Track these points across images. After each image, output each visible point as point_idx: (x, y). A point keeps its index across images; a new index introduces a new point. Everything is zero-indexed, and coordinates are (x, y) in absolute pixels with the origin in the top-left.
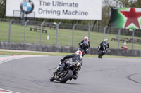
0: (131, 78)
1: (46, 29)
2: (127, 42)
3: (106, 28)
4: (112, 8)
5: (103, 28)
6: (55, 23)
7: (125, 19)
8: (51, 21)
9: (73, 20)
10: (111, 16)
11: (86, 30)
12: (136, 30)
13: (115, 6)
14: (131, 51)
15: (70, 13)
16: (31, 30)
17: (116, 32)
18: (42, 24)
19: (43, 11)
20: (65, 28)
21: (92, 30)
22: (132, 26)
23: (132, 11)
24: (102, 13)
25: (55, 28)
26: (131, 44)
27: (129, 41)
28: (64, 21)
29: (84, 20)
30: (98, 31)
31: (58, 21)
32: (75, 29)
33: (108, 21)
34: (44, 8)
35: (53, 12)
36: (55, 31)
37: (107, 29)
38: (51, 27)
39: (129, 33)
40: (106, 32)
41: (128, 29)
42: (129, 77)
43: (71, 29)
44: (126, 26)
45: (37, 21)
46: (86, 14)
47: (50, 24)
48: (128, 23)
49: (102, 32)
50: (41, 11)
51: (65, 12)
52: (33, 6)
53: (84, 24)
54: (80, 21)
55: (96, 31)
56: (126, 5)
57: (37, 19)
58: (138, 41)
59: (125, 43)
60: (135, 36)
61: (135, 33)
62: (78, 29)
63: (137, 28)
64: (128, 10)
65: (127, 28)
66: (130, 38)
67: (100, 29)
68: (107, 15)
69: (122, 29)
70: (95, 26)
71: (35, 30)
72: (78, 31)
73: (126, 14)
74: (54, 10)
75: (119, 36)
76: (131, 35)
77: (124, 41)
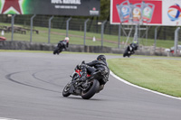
0: (11, 77)
2: (5, 31)
12: (17, 16)
14: (10, 42)
22: (12, 10)
26: (10, 34)
27: (8, 30)
39: (7, 20)
41: (7, 15)
42: (8, 77)
44: (4, 10)
58: (19, 30)
59: (3, 33)
60: (16, 23)
61: (15, 19)
63: (18, 13)
65: (5, 13)
66: (8, 25)
76: (10, 22)
77: (1, 30)
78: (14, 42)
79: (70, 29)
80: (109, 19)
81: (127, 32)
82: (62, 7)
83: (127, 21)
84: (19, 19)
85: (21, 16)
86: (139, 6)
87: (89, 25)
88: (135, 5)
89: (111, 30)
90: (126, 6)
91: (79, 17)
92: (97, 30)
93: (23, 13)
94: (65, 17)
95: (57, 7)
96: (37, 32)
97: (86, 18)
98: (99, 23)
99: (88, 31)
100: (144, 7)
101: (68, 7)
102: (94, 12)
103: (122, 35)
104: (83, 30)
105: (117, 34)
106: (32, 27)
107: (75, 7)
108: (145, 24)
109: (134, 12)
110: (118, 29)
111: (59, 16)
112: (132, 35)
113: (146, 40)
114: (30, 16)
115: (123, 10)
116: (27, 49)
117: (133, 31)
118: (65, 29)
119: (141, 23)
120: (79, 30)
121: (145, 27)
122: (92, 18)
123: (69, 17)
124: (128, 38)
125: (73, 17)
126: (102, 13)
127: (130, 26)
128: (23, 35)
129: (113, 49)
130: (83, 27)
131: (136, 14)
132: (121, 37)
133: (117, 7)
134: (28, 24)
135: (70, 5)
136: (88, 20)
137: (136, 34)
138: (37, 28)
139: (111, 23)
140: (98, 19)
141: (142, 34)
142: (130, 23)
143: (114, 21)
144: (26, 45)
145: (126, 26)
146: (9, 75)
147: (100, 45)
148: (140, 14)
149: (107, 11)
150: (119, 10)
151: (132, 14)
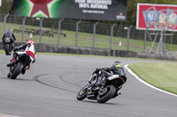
0: (39, 79)
2: (34, 34)
3: (7, 16)
5: (3, 17)
7: (31, 5)
12: (45, 19)
14: (38, 45)
17: (20, 22)
26: (38, 36)
27: (36, 33)
33: (9, 7)
37: (9, 17)
39: (35, 22)
40: (7, 22)
41: (35, 18)
44: (32, 14)
49: (3, 21)
58: (47, 33)
59: (31, 36)
60: (44, 26)
61: (44, 22)
65: (34, 16)
66: (36, 28)
69: (28, 18)
75: (24, 27)
76: (38, 25)
77: (30, 32)
78: (42, 44)
79: (96, 33)
80: (135, 25)
81: (153, 37)
82: (90, 12)
83: (153, 27)
84: (48, 23)
85: (49, 19)
86: (165, 12)
87: (116, 29)
88: (161, 12)
89: (137, 35)
90: (152, 12)
91: (106, 22)
92: (123, 34)
93: (51, 17)
94: (93, 21)
95: (85, 11)
96: (65, 35)
97: (113, 22)
98: (126, 28)
99: (115, 35)
100: (170, 13)
101: (96, 12)
102: (121, 17)
103: (147, 40)
104: (109, 34)
105: (143, 39)
106: (59, 31)
107: (103, 12)
108: (170, 30)
109: (160, 17)
110: (143, 34)
111: (86, 20)
112: (158, 40)
113: (171, 45)
114: (58, 20)
115: (149, 16)
116: (55, 52)
117: (159, 36)
118: (92, 33)
119: (166, 29)
120: (105, 34)
121: (170, 32)
122: (119, 22)
123: (96, 21)
124: (154, 43)
125: (100, 22)
126: (128, 19)
127: (156, 32)
128: (51, 38)
129: (139, 54)
130: (110, 31)
131: (162, 20)
132: (147, 42)
133: (143, 12)
134: (56, 27)
135: (97, 9)
136: (115, 25)
137: (161, 39)
138: (64, 32)
139: (137, 28)
140: (124, 23)
141: (167, 40)
142: (156, 29)
143: (139, 26)
144: (53, 48)
145: (152, 32)
146: (37, 77)
147: (126, 49)
148: (166, 20)
149: (133, 16)
150: (145, 16)
151: (158, 20)
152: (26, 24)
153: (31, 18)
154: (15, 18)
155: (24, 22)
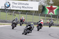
1: (15, 14)
2: (49, 20)
4: (43, 6)
5: (39, 14)
6: (19, 12)
7: (48, 10)
8: (17, 11)
9: (27, 11)
10: (42, 9)
11: (32, 15)
13: (44, 5)
15: (25, 8)
16: (9, 14)
17: (44, 16)
18: (13, 12)
19: (14, 7)
20: (23, 14)
21: (34, 15)
22: (51, 13)
23: (51, 7)
24: (39, 8)
25: (19, 14)
28: (23, 11)
29: (31, 11)
30: (37, 15)
31: (20, 11)
32: (27, 14)
33: (41, 11)
34: (14, 5)
35: (18, 7)
36: (19, 15)
37: (41, 14)
38: (17, 13)
39: (50, 16)
40: (40, 16)
41: (50, 15)
42: (50, 35)
43: (26, 14)
45: (11, 11)
46: (32, 8)
47: (17, 12)
48: (49, 12)
49: (39, 15)
50: (13, 7)
51: (23, 7)
52: (10, 4)
53: (31, 12)
54: (29, 11)
55: (36, 15)
56: (49, 4)
57: (12, 10)
58: (54, 20)
59: (48, 21)
60: (52, 17)
61: (52, 16)
62: (29, 14)
63: (53, 14)
64: (50, 6)
65: (49, 14)
67: (38, 15)
68: (41, 8)
70: (36, 13)
71: (11, 15)
72: (28, 15)
73: (48, 8)
74: (18, 6)
75: (46, 18)
76: (51, 17)
77: (48, 19)
84: (54, 16)
85: (54, 15)
93: (55, 14)
106: (58, 19)
114: (57, 15)
116: (56, 26)
134: (57, 18)
144: (56, 25)
152: (47, 17)
153: (48, 15)
154: (43, 15)
155: (46, 16)
